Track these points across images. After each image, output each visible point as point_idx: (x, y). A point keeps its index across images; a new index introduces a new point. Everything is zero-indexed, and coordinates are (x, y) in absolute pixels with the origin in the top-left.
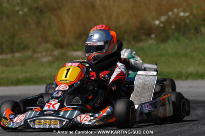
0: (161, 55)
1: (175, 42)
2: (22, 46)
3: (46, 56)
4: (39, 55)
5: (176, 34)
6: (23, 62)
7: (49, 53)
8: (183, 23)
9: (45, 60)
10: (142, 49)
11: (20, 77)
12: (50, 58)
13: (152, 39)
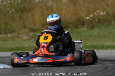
0: (91, 36)
1: (98, 29)
2: (11, 30)
3: (25, 36)
4: (22, 35)
5: (98, 24)
6: (13, 39)
7: (27, 34)
8: (102, 18)
9: (25, 38)
10: (80, 32)
11: (13, 47)
12: (28, 37)
13: (84, 27)
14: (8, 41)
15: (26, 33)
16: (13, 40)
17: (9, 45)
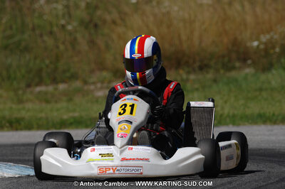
14: (56, 102)
15: (102, 82)
16: (70, 100)
17: (55, 114)
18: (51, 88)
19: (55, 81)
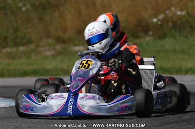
1: (172, 39)
2: (25, 40)
3: (49, 50)
4: (42, 49)
5: (173, 31)
6: (27, 55)
7: (51, 48)
8: (179, 21)
9: (49, 53)
11: (27, 69)
12: (53, 52)
13: (149, 35)
14: (19, 59)
15: (49, 45)
18: (14, 50)
19: (16, 45)
